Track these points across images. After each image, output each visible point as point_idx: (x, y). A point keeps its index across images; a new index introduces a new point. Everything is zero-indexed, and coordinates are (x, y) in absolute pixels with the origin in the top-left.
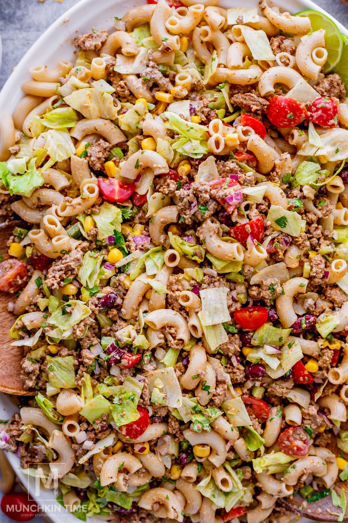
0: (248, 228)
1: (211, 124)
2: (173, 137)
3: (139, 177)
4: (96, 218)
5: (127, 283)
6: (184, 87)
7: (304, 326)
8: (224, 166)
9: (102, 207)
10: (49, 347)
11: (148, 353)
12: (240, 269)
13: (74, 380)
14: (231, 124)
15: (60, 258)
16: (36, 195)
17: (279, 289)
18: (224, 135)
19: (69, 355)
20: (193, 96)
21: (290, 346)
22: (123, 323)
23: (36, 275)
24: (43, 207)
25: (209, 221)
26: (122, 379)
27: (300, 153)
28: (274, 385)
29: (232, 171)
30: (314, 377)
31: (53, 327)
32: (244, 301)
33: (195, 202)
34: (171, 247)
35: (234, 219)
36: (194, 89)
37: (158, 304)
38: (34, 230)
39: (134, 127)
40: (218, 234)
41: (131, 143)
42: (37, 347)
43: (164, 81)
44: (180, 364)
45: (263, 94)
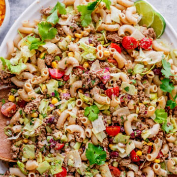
0: (112, 90)
1: (98, 47)
2: (81, 52)
3: (66, 68)
4: (47, 85)
5: (59, 113)
6: (87, 31)
7: (136, 135)
8: (103, 64)
9: (50, 81)
10: (24, 140)
11: (67, 144)
12: (108, 108)
13: (34, 155)
14: (106, 47)
15: (31, 101)
16: (22, 74)
17: (125, 118)
18: (103, 51)
19: (32, 144)
20: (91, 35)
21: (130, 144)
22: (57, 130)
23: (20, 109)
24: (24, 80)
25: (96, 87)
26: (56, 154)
27: (136, 60)
28: (122, 161)
29: (106, 66)
30: (140, 158)
31: (26, 131)
32: (110, 123)
33: (90, 79)
34: (79, 98)
35: (106, 86)
36: (91, 32)
37: (72, 122)
38: (20, 89)
39: (65, 47)
40: (99, 93)
41: (64, 54)
42: (18, 140)
43: (79, 29)
44: (81, 149)
45: (120, 35)
